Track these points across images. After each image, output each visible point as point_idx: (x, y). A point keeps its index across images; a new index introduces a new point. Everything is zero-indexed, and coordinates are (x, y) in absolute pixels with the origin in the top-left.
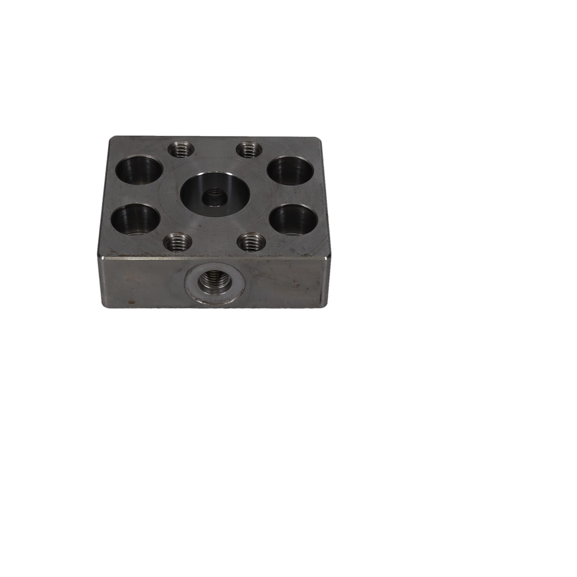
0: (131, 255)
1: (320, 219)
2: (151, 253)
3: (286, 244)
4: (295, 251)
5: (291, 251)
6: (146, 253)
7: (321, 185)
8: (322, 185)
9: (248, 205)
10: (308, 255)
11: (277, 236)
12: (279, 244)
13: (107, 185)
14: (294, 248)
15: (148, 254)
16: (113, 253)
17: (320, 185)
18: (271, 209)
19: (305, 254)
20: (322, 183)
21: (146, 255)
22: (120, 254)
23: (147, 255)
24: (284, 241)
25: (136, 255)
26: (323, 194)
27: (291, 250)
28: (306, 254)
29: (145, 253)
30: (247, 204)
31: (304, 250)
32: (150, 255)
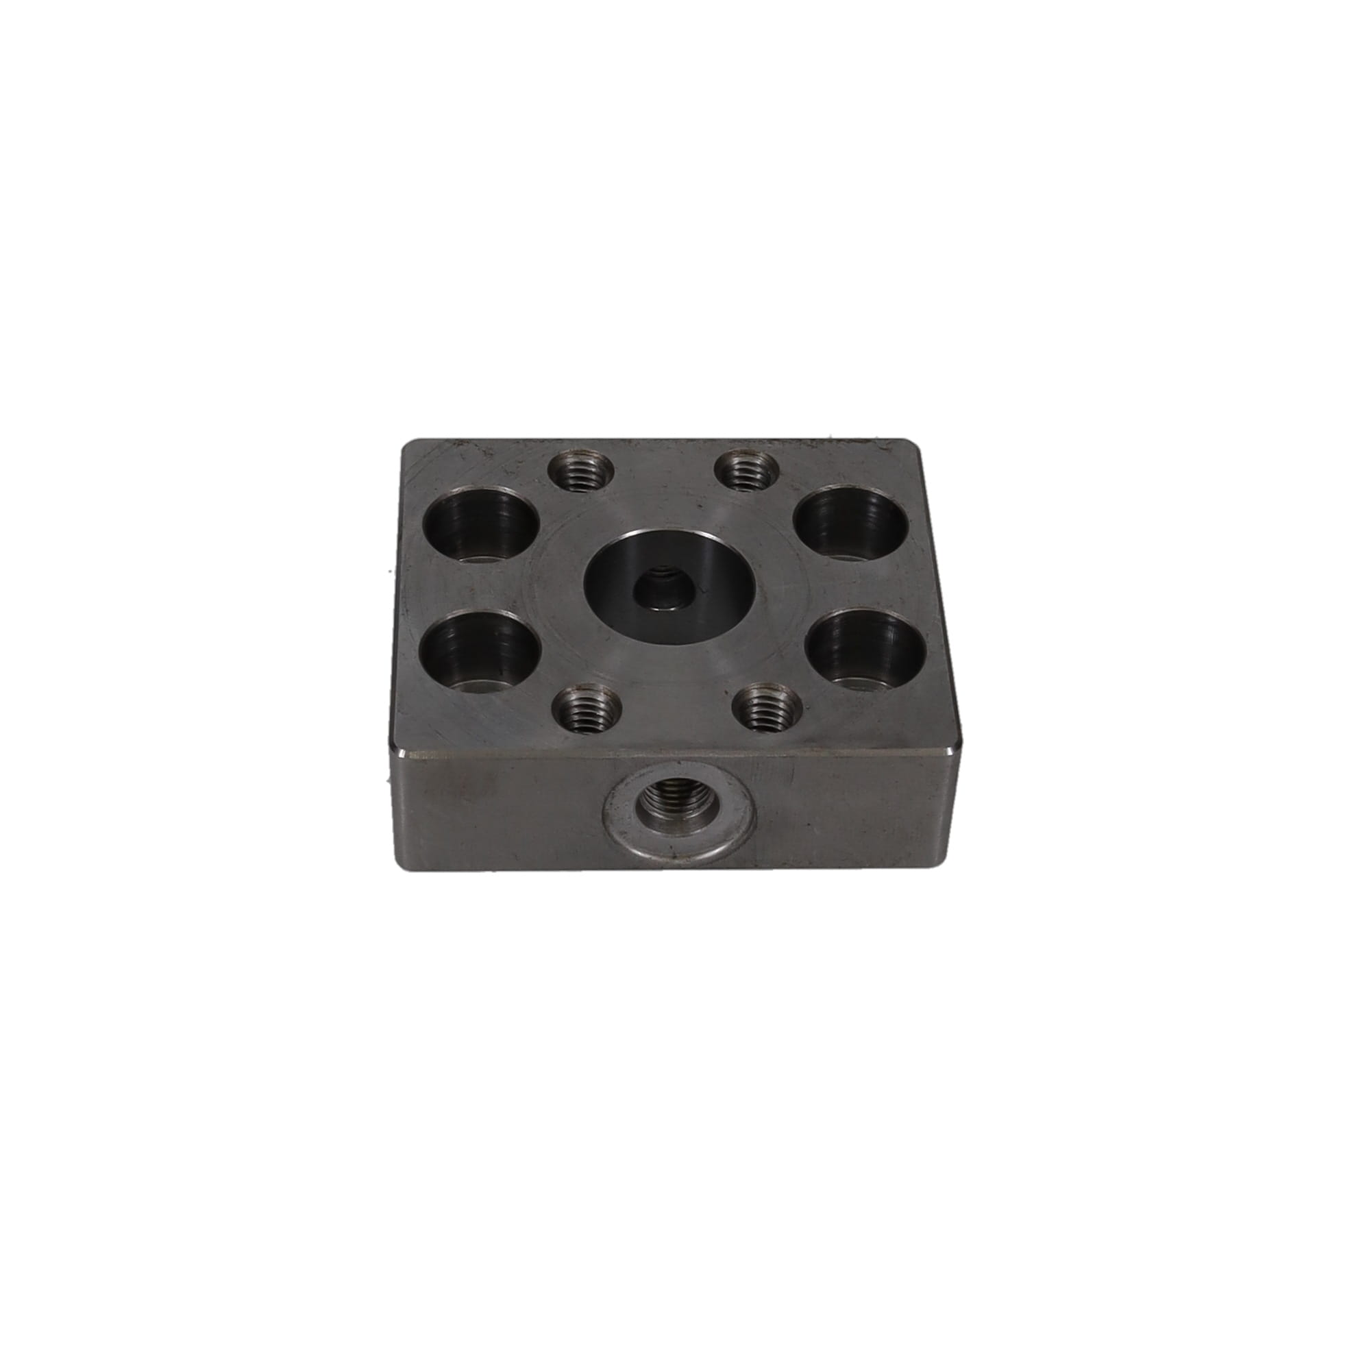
0: (845, 443)
1: (417, 523)
2: (802, 445)
3: (502, 467)
4: (484, 451)
5: (491, 452)
6: (813, 447)
7: (405, 609)
8: (403, 610)
9: (588, 558)
10: (455, 444)
11: (521, 485)
12: (518, 467)
13: (938, 607)
14: (485, 458)
15: (809, 445)
16: (885, 447)
17: (407, 611)
18: (534, 547)
19: (462, 444)
20: (403, 614)
21: (812, 443)
22: (871, 443)
23: (809, 443)
24: (507, 473)
25: (834, 443)
26: (405, 587)
27: (492, 454)
28: (459, 445)
29: (816, 447)
30: (590, 559)
31: (461, 455)
32: (804, 443)
